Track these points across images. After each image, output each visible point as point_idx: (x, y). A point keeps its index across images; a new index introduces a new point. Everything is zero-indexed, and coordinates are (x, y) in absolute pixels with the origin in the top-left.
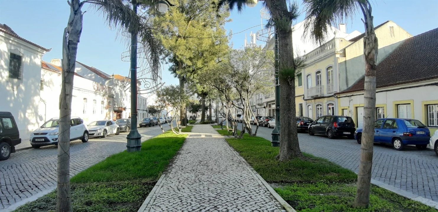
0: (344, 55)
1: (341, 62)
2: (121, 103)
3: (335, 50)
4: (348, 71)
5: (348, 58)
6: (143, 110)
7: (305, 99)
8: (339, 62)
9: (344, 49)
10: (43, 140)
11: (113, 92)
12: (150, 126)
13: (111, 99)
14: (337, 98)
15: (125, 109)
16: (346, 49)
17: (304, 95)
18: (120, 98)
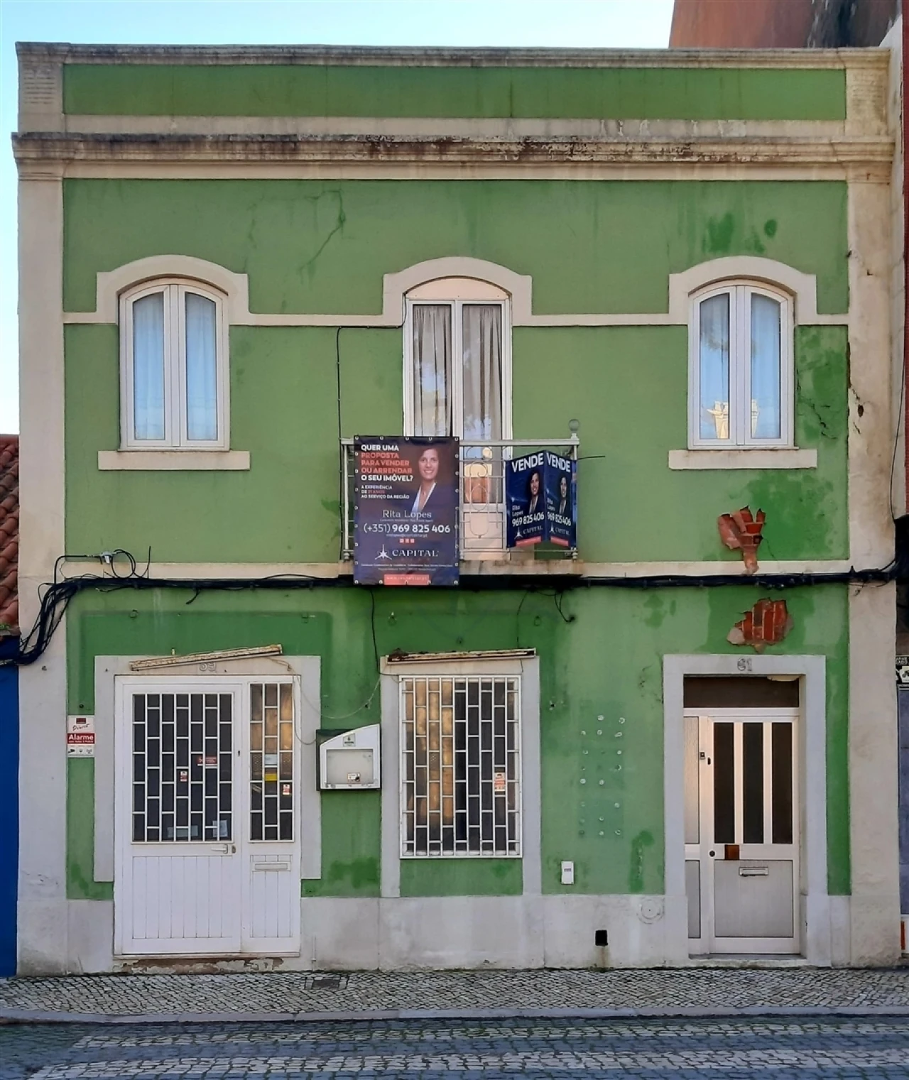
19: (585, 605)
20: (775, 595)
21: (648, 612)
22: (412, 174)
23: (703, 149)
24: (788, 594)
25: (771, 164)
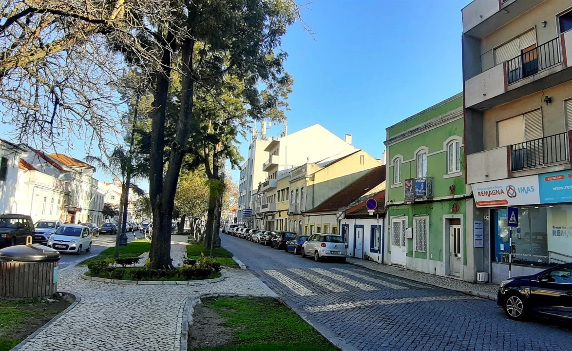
0: (313, 179)
1: (309, 185)
2: (77, 203)
3: (306, 174)
4: (315, 193)
5: (316, 182)
6: (99, 211)
7: (289, 214)
8: (307, 185)
9: (314, 174)
10: (41, 238)
11: (70, 189)
12: (111, 234)
13: (67, 197)
14: (304, 216)
15: (80, 210)
16: (315, 174)
17: (288, 210)
18: (75, 195)
19: (435, 205)
20: (457, 202)
21: (441, 206)
22: (417, 134)
23: (444, 118)
24: (458, 202)
25: (453, 118)
